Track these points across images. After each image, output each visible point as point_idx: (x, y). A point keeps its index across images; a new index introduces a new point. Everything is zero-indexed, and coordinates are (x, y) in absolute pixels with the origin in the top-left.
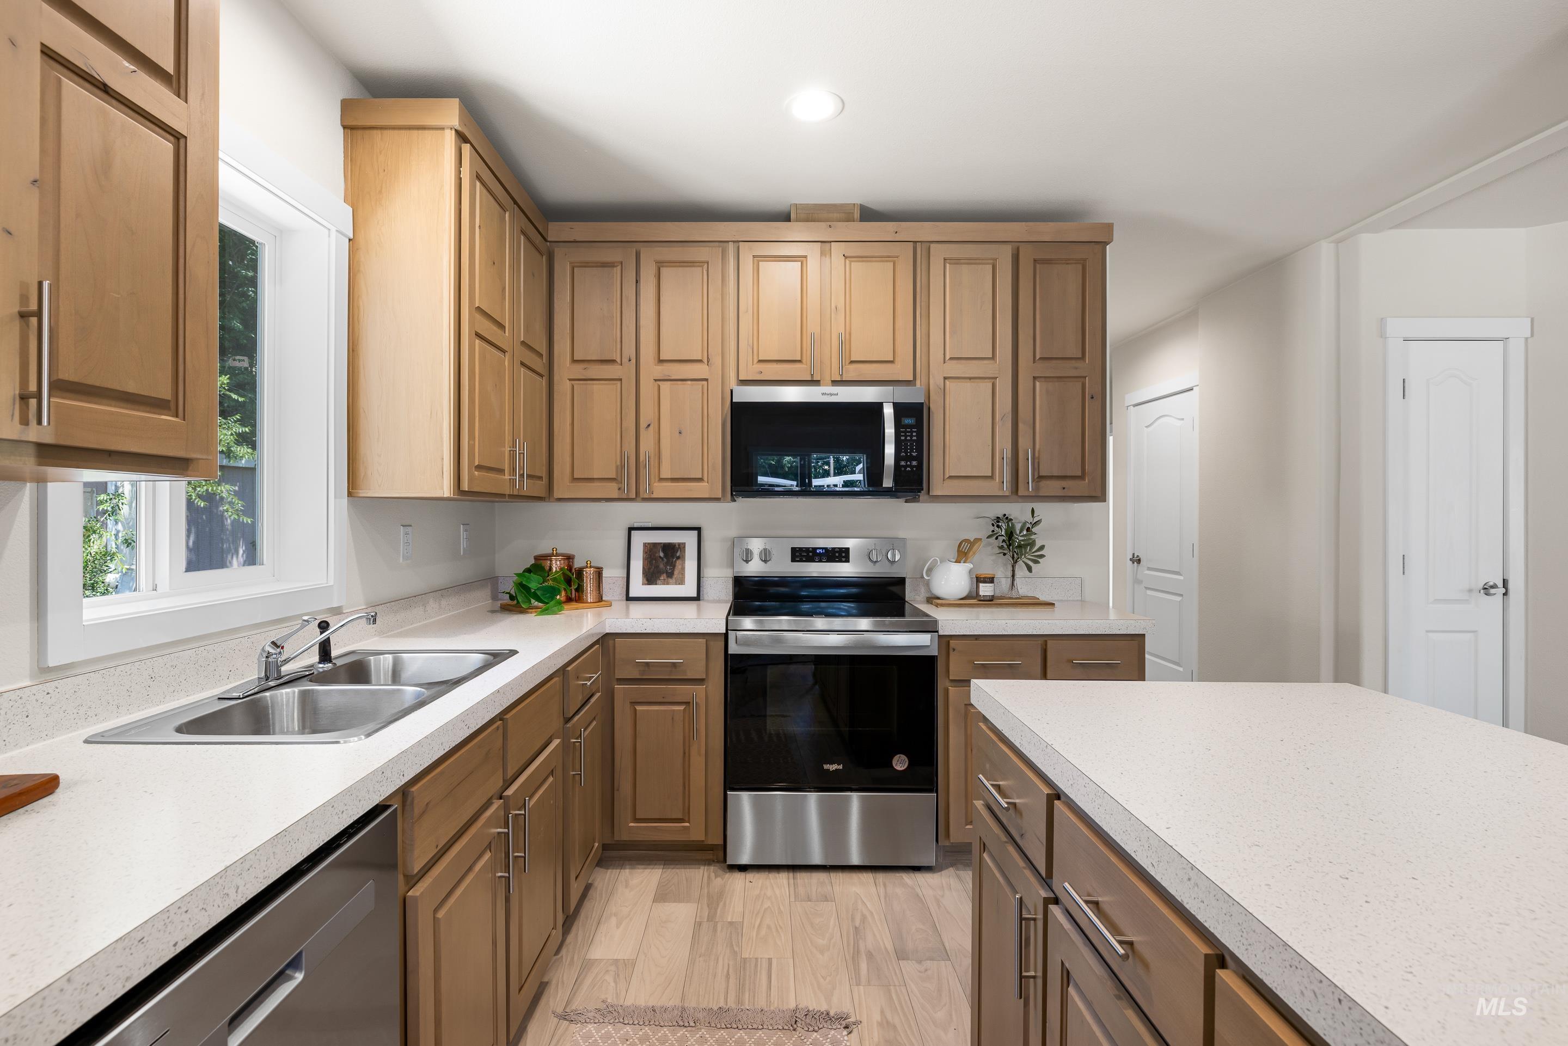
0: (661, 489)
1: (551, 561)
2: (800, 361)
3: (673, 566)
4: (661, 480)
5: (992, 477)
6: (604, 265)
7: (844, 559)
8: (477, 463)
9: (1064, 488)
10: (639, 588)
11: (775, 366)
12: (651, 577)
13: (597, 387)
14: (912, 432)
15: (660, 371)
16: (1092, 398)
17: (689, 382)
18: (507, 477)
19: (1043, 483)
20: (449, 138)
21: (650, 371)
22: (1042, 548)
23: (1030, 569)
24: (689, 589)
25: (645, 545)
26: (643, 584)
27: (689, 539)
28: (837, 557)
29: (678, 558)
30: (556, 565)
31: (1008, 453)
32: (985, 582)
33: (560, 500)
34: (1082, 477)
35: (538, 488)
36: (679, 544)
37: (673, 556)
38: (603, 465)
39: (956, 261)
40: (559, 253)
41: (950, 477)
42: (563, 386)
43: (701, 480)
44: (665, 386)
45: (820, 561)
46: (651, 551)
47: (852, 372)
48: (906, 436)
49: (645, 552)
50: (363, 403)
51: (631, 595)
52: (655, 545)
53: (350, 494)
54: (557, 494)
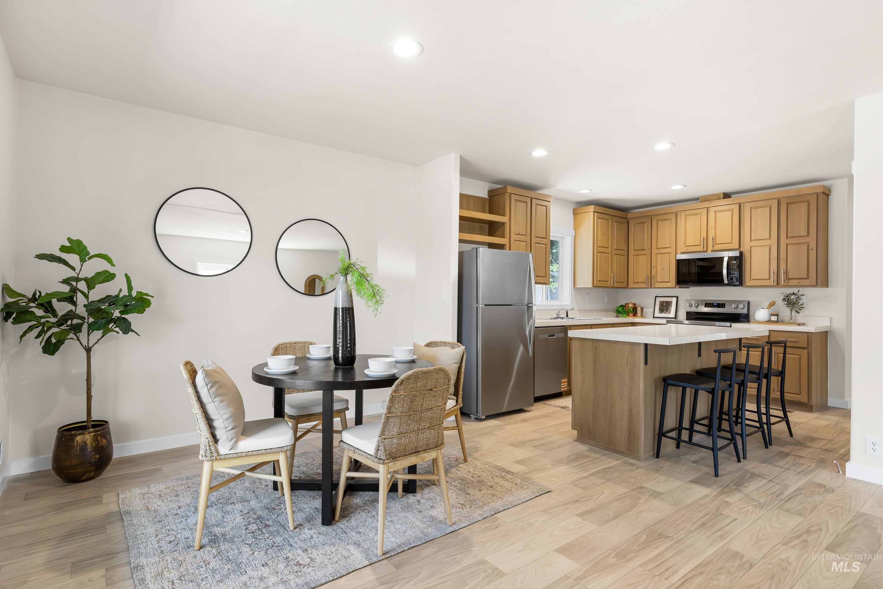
0: (658, 285)
1: (629, 304)
2: (700, 245)
3: (668, 308)
4: (658, 282)
5: (769, 279)
6: (642, 223)
7: (723, 307)
8: (598, 280)
9: (799, 283)
10: (657, 314)
11: (692, 247)
12: (661, 310)
13: (640, 257)
14: (735, 266)
15: (657, 251)
16: (812, 250)
17: (666, 254)
18: (609, 282)
19: (790, 281)
20: (592, 213)
21: (655, 251)
22: (803, 304)
23: (798, 312)
24: (672, 315)
25: (660, 302)
26: (659, 313)
27: (674, 300)
28: (721, 306)
29: (670, 306)
30: (630, 305)
31: (776, 271)
32: (773, 315)
33: (630, 288)
34: (808, 278)
35: (624, 285)
36: (671, 302)
37: (668, 305)
38: (642, 278)
39: (756, 208)
40: (630, 221)
41: (753, 280)
42: (631, 257)
43: (669, 282)
44: (659, 255)
45: (715, 307)
46: (662, 303)
47: (717, 247)
48: (733, 267)
49: (660, 304)
50: (576, 269)
51: (655, 316)
52: (663, 301)
53: (574, 287)
54: (629, 287)
